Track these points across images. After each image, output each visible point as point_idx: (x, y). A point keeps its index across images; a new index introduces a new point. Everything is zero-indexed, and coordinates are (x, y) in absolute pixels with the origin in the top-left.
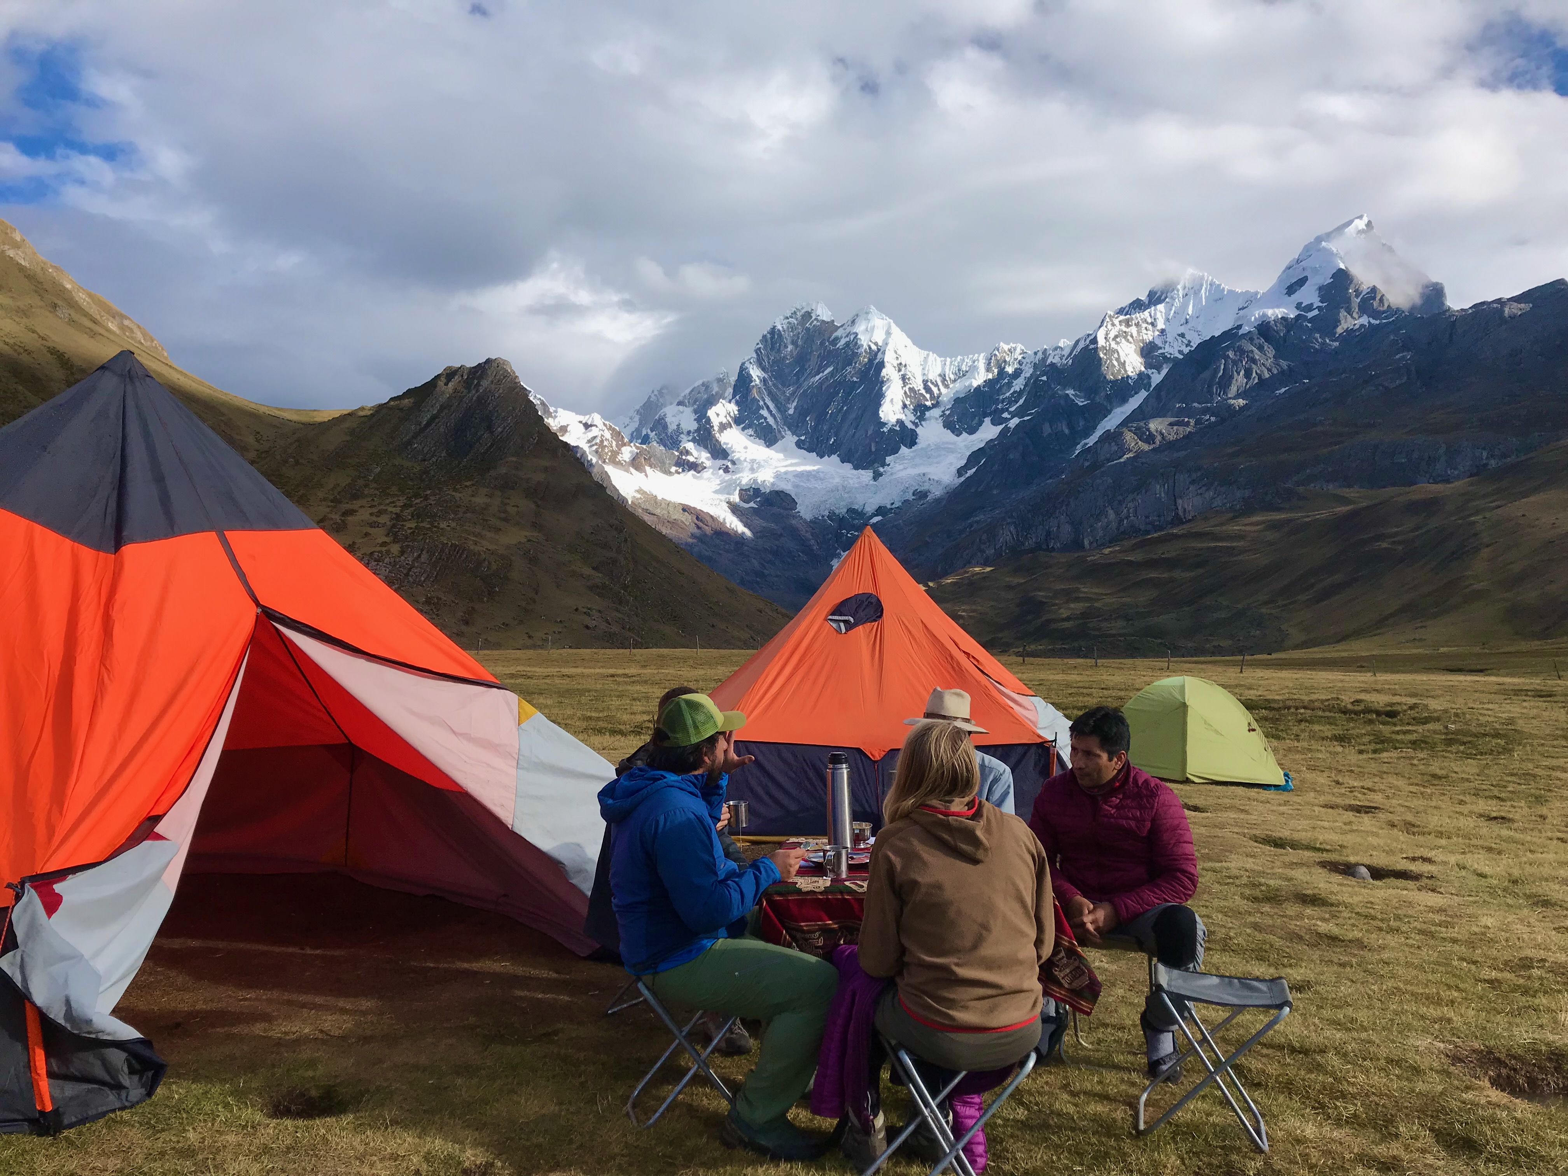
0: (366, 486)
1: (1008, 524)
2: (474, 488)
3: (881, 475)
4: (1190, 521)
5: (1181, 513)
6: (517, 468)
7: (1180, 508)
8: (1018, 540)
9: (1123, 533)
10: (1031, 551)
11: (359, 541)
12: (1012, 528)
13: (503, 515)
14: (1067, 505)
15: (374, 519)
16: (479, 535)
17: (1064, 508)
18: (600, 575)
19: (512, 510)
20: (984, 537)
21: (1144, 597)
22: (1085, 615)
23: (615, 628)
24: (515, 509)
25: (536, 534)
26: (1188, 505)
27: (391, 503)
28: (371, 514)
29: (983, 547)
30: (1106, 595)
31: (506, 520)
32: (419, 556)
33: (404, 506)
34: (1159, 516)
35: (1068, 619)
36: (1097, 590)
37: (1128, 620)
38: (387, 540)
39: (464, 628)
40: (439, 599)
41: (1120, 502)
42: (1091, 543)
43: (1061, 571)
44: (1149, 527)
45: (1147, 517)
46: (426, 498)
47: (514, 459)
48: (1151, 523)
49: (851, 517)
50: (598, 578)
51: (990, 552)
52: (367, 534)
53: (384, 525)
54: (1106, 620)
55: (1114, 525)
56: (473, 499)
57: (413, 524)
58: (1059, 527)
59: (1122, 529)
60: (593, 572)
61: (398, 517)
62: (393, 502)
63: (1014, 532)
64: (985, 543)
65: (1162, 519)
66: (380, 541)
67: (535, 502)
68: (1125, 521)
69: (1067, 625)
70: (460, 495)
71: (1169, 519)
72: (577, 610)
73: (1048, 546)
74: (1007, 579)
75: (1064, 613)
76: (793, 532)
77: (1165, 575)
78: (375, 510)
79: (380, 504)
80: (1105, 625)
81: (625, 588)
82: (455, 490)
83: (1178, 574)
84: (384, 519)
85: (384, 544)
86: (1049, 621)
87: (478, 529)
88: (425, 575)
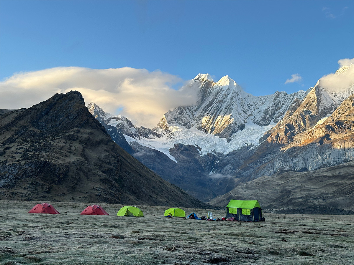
0: (17, 138)
1: (279, 160)
2: (59, 140)
3: (230, 140)
4: (351, 161)
5: (347, 157)
6: (77, 133)
7: (347, 155)
8: (283, 166)
9: (324, 165)
10: (288, 171)
11: (9, 159)
12: (280, 162)
13: (69, 150)
14: (302, 153)
15: (17, 151)
16: (58, 158)
17: (301, 154)
18: (105, 175)
19: (73, 148)
20: (270, 165)
21: (331, 190)
22: (307, 197)
23: (108, 196)
24: (74, 148)
25: (81, 158)
26: (350, 154)
27: (25, 145)
28: (17, 149)
29: (269, 168)
30: (316, 189)
31: (70, 152)
32: (31, 165)
33: (31, 146)
34: (339, 159)
35: (300, 198)
36: (312, 187)
37: (324, 199)
38: (21, 159)
39: (46, 195)
40: (37, 183)
41: (323, 153)
42: (311, 169)
43: (298, 179)
44: (335, 163)
45: (334, 159)
46: (40, 143)
47: (76, 129)
48: (336, 161)
49: (218, 156)
50: (104, 176)
51: (272, 171)
52: (13, 157)
53: (21, 153)
54: (315, 199)
55: (321, 161)
56: (58, 144)
57: (32, 153)
58: (299, 162)
59: (324, 163)
60: (103, 173)
61: (27, 150)
62: (27, 144)
63: (281, 163)
64: (270, 167)
65: (340, 160)
66: (17, 159)
67: (83, 146)
68: (325, 160)
69: (300, 200)
70: (53, 142)
71: (343, 160)
72: (94, 188)
73: (295, 169)
74: (277, 181)
75: (299, 195)
76: (196, 161)
77: (340, 182)
78: (18, 147)
79: (21, 145)
80: (315, 201)
81: (116, 180)
82: (52, 140)
83: (344, 181)
84: (22, 151)
85: (19, 160)
86: (293, 199)
87: (58, 155)
88: (33, 173)
